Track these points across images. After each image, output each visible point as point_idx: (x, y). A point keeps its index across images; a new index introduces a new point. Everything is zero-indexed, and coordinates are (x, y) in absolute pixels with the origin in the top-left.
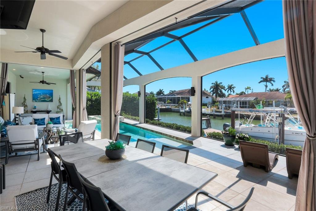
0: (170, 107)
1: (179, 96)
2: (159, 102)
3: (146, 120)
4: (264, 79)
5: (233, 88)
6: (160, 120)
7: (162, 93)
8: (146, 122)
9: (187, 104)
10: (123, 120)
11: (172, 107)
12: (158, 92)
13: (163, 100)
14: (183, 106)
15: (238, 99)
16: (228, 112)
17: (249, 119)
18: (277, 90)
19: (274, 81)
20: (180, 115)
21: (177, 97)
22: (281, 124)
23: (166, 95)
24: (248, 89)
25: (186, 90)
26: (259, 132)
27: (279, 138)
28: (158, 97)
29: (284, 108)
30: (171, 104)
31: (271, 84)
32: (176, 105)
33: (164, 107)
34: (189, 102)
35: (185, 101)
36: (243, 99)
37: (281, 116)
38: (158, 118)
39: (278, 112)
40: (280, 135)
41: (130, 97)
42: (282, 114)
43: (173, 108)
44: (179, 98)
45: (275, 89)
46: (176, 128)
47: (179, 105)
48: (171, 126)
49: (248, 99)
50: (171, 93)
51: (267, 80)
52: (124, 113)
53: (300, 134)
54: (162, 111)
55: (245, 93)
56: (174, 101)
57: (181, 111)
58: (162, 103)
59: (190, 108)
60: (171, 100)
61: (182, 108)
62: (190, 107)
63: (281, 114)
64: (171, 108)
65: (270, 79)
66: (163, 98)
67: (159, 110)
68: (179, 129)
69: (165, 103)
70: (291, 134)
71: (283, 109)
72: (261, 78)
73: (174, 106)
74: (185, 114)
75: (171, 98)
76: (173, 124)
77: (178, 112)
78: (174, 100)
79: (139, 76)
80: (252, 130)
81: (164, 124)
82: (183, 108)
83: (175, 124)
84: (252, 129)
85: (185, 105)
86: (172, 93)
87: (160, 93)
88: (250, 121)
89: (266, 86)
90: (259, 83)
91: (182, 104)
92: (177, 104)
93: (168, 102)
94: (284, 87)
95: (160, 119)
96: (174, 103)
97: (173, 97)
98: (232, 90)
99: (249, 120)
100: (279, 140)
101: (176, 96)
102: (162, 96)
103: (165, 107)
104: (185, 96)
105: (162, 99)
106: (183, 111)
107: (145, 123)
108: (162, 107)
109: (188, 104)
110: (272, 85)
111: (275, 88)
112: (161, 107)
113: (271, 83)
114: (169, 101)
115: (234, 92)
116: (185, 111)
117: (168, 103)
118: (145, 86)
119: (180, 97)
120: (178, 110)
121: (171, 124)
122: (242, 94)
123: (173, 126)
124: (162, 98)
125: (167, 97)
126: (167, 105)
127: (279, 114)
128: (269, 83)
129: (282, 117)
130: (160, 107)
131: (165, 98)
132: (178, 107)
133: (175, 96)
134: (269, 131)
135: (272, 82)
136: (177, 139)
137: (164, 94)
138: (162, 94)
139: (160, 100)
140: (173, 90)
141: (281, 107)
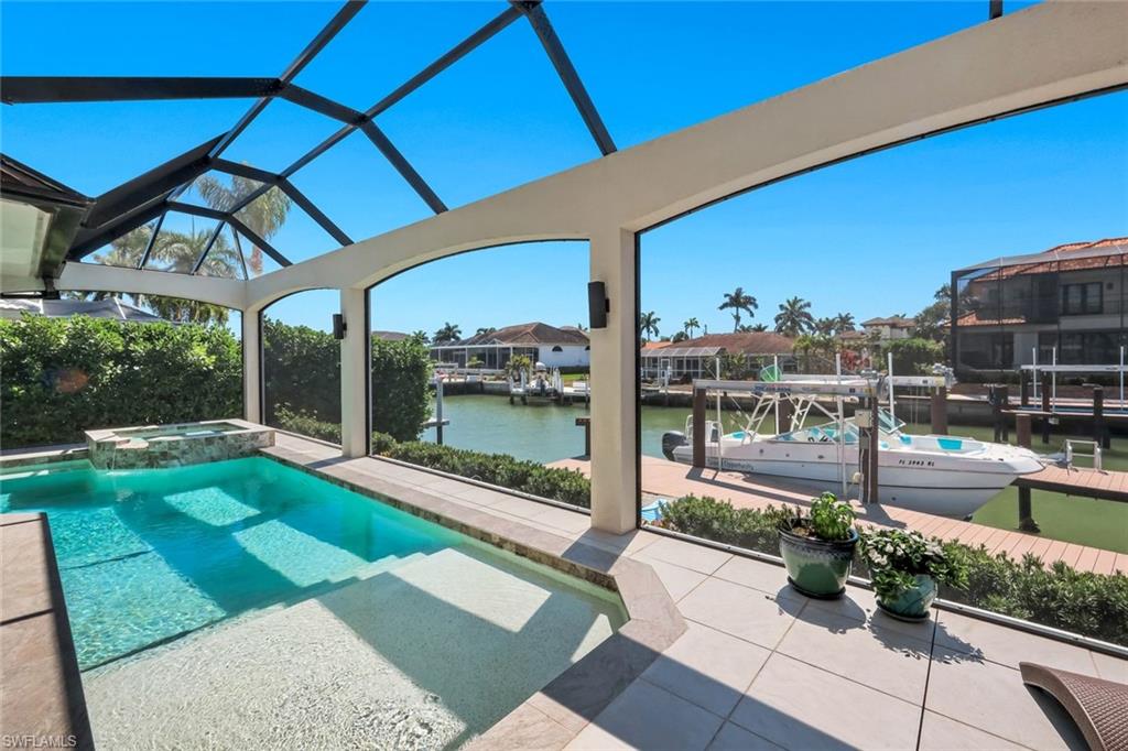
0: (479, 379)
1: (505, 345)
2: (442, 364)
3: (372, 440)
4: (731, 298)
5: (655, 321)
6: (444, 424)
7: (454, 336)
8: (375, 449)
9: (531, 369)
10: (267, 442)
11: (486, 376)
12: (440, 332)
13: (457, 356)
14: (520, 375)
15: (675, 352)
16: (651, 391)
17: (750, 416)
18: (760, 329)
19: (756, 306)
20: (512, 402)
21: (500, 349)
22: (868, 433)
23: (464, 343)
24: (692, 324)
25: (526, 326)
26: (787, 459)
27: (863, 479)
28: (440, 348)
29: (875, 377)
30: (482, 370)
31: (748, 314)
32: (499, 371)
33: (458, 380)
34: (538, 364)
35: (526, 360)
36: (688, 353)
37: (866, 405)
38: (439, 416)
39: (858, 391)
40: (865, 471)
41: (320, 343)
42: (870, 399)
43: (489, 381)
44: (506, 352)
45: (754, 326)
46: (511, 479)
47: (507, 372)
48: (487, 468)
49: (701, 352)
50: (482, 337)
51: (738, 301)
52: (290, 409)
53: (926, 463)
54: (452, 391)
55: (687, 337)
56: (490, 359)
57: (514, 390)
58: (452, 367)
59: (542, 381)
60: (481, 356)
61: (515, 381)
62: (540, 377)
63: (867, 400)
64: (481, 383)
65: (746, 298)
66: (458, 350)
67: (440, 390)
68: (525, 483)
69: (462, 365)
70: (897, 463)
71: (874, 382)
72: (726, 296)
73: (493, 374)
74: (528, 401)
75: (480, 351)
76: (495, 457)
77: (503, 393)
78: (490, 356)
79: (340, 246)
80: (765, 452)
81: (456, 458)
82: (519, 380)
83: (504, 457)
84: (762, 451)
85: (527, 371)
86: (485, 335)
87: (448, 334)
88: (756, 423)
89: (737, 318)
90: (721, 308)
91: (516, 367)
92: (501, 368)
93: (471, 363)
94: (780, 321)
95: (443, 420)
96: (492, 365)
97: (490, 349)
98: (652, 329)
99: (751, 419)
100: (861, 488)
101: (498, 346)
102: (453, 344)
103: (462, 380)
104: (525, 345)
105: (454, 353)
106: (521, 390)
107: (367, 454)
108: (453, 380)
109: (534, 367)
110: (752, 315)
111: (754, 323)
112: (450, 378)
113: (748, 310)
114: (475, 358)
115: (657, 332)
116: (527, 391)
117: (471, 367)
118: (367, 292)
119: (508, 349)
120: (504, 389)
121: (486, 457)
122: (680, 339)
123: (497, 466)
124: (451, 350)
125: (469, 349)
126: (469, 374)
127: (862, 399)
128: (744, 310)
129: (869, 408)
130: (446, 381)
131: (464, 349)
132: (505, 379)
133: (494, 343)
134: (821, 457)
135: (751, 307)
136: (523, 555)
137: (458, 339)
138: (453, 340)
139: (447, 356)
140: (489, 327)
141: (865, 375)
